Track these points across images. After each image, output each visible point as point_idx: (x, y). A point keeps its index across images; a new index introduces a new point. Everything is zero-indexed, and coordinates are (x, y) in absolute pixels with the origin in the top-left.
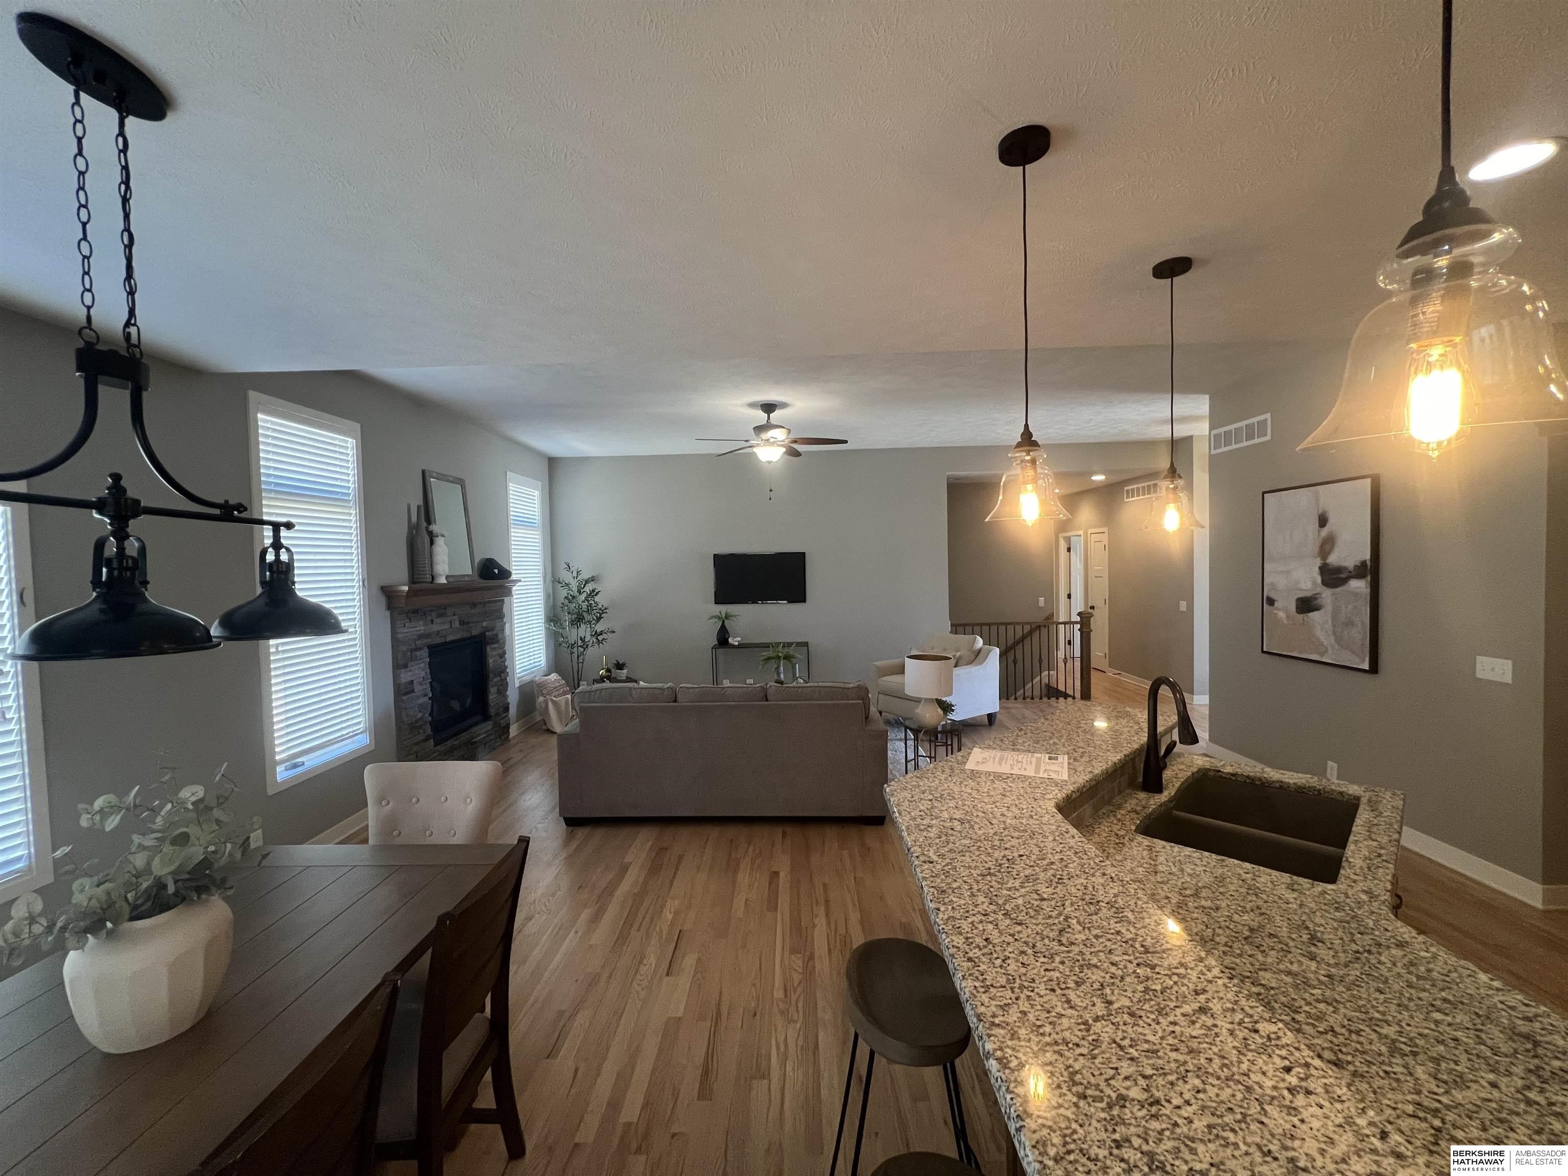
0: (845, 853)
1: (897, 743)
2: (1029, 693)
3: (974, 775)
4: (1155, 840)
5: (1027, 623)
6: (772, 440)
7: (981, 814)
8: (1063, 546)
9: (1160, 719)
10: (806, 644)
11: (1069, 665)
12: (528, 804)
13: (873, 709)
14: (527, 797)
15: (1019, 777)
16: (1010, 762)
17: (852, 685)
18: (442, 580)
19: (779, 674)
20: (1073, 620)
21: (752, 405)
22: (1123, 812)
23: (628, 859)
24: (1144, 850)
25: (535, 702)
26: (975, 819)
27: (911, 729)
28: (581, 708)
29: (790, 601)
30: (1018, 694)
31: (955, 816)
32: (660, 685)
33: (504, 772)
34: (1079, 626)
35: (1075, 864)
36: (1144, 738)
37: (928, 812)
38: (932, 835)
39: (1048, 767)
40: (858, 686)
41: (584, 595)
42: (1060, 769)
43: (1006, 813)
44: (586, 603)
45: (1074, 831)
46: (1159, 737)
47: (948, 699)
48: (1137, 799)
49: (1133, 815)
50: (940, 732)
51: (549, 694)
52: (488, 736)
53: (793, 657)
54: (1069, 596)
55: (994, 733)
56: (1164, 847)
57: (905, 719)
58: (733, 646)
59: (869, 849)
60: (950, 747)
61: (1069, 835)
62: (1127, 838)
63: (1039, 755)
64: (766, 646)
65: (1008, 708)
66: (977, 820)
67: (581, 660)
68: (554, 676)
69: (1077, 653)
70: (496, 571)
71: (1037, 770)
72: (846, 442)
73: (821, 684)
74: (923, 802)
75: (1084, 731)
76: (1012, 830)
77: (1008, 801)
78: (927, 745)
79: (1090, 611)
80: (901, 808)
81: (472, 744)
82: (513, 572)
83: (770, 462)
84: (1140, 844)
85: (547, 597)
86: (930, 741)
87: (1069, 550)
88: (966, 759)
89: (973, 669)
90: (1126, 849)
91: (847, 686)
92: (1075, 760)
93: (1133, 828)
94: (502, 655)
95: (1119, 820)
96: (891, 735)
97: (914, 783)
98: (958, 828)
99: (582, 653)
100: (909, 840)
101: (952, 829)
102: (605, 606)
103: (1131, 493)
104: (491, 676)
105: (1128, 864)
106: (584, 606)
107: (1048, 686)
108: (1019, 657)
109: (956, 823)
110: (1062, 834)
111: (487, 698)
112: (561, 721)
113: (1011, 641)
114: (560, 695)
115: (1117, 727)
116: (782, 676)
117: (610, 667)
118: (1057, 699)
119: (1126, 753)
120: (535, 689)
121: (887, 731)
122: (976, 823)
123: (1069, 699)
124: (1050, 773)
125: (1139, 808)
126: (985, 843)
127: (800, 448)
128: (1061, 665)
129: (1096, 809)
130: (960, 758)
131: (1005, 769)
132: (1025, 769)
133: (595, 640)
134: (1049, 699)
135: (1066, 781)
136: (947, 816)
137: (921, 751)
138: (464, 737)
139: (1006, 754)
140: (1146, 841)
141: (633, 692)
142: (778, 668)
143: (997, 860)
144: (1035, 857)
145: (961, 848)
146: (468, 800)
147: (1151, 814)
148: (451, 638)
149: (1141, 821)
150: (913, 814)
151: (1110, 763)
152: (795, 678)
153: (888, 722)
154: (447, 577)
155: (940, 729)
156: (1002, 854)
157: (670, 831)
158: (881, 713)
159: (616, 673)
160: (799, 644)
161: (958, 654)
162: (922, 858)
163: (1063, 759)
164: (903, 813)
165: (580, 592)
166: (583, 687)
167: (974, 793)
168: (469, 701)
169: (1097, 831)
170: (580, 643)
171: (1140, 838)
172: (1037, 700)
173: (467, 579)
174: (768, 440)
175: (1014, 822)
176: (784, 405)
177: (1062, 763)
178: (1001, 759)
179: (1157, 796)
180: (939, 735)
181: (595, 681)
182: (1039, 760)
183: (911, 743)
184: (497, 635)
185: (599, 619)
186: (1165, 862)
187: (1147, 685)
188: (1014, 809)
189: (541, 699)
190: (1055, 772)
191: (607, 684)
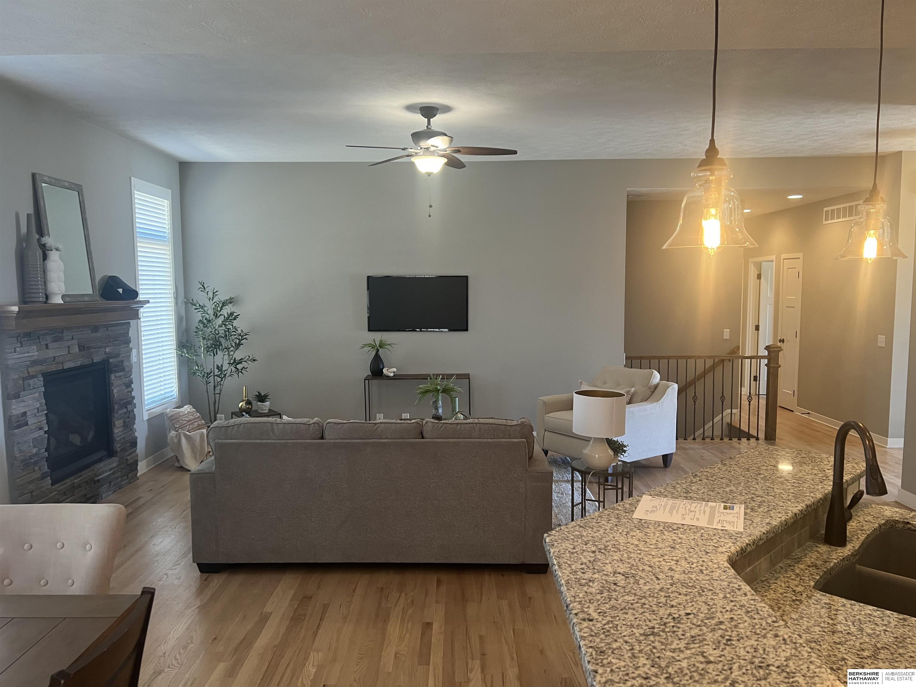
0: (504, 604)
1: (564, 485)
2: (708, 433)
3: (642, 525)
4: (835, 598)
5: (710, 357)
6: (432, 149)
7: (647, 568)
8: (753, 272)
9: (847, 466)
10: (467, 376)
11: (754, 402)
12: (157, 548)
13: (537, 449)
14: (157, 540)
15: (691, 527)
16: (682, 511)
17: (515, 423)
18: (58, 300)
19: (437, 409)
20: (759, 354)
21: (410, 108)
22: (802, 566)
23: (268, 608)
24: (823, 607)
25: (166, 437)
26: (640, 573)
27: (579, 471)
28: (216, 444)
29: (451, 330)
30: (697, 434)
31: (619, 570)
32: (305, 420)
33: (128, 515)
34: (766, 361)
35: (746, 624)
36: (829, 487)
37: (590, 565)
38: (593, 590)
39: (722, 518)
40: (522, 423)
41: (221, 319)
42: (735, 520)
43: (674, 567)
44: (224, 328)
45: (747, 588)
46: (845, 486)
47: (620, 439)
48: (818, 552)
49: (813, 570)
50: (610, 475)
51: (182, 427)
52: (113, 474)
53: (452, 390)
54: (757, 328)
55: (668, 477)
56: (844, 606)
57: (573, 459)
58: (388, 377)
59: (530, 598)
60: (620, 491)
61: (741, 592)
62: (804, 596)
63: (714, 504)
64: (424, 377)
65: (685, 449)
66: (643, 575)
67: (217, 391)
68: (187, 408)
69: (763, 390)
70: (120, 290)
71: (711, 520)
72: (515, 152)
73: (481, 421)
74: (585, 554)
75: (765, 479)
76: (679, 585)
77: (677, 553)
78: (596, 486)
79: (779, 344)
80: (562, 561)
81: (95, 482)
82: (140, 292)
83: (429, 174)
84: (818, 601)
85: (179, 320)
86: (599, 484)
87: (759, 277)
88: (634, 506)
89: (648, 407)
90: (803, 607)
91: (510, 423)
92: (752, 509)
93: (812, 584)
94: (129, 384)
95: (797, 575)
96: (556, 476)
97: (577, 533)
98: (622, 583)
99: (219, 384)
100: (568, 595)
101: (615, 584)
102: (245, 331)
103: (832, 215)
104: (116, 407)
105: (805, 623)
106: (222, 330)
107: (730, 425)
108: (700, 395)
109: (620, 577)
110: (733, 591)
111: (112, 433)
112: (195, 457)
113: (691, 376)
114: (194, 429)
115: (800, 475)
116: (440, 411)
117: (251, 399)
118: (739, 439)
119: (809, 503)
120: (167, 422)
121: (552, 473)
122: (641, 577)
123: (753, 440)
124: (725, 524)
125: (819, 563)
126: (650, 599)
127: (463, 158)
128: (745, 403)
129: (773, 563)
130: (627, 506)
131: (676, 519)
132: (698, 519)
133: (234, 369)
134: (730, 439)
135: (742, 533)
136: (610, 570)
137: (589, 495)
138: (86, 474)
139: (678, 502)
140: (826, 598)
141: (275, 427)
142: (436, 402)
143: (661, 618)
144: (703, 615)
145: (624, 605)
146: (88, 547)
147: (832, 568)
148: (68, 365)
149: (821, 577)
150: (573, 567)
151: (790, 515)
152: (454, 413)
153: (554, 462)
154: (63, 297)
155: (610, 471)
156: (668, 612)
157: (315, 578)
158: (546, 452)
159: (257, 405)
160: (460, 376)
161: (633, 390)
162: (581, 616)
163: (740, 509)
164: (563, 567)
165: (216, 316)
166: (221, 421)
167: (641, 545)
168: (91, 434)
169: (773, 587)
170: (216, 372)
171: (818, 595)
172: (717, 440)
173: (86, 299)
174: (427, 149)
175: (682, 577)
176: (447, 109)
177: (737, 513)
178: (672, 508)
179: (840, 550)
180: (610, 478)
181: (234, 414)
182: (713, 509)
183: (578, 485)
184: (122, 362)
185: (238, 345)
186: (844, 622)
187: (836, 426)
188: (683, 562)
189: (173, 433)
190: (730, 523)
191: (246, 419)
